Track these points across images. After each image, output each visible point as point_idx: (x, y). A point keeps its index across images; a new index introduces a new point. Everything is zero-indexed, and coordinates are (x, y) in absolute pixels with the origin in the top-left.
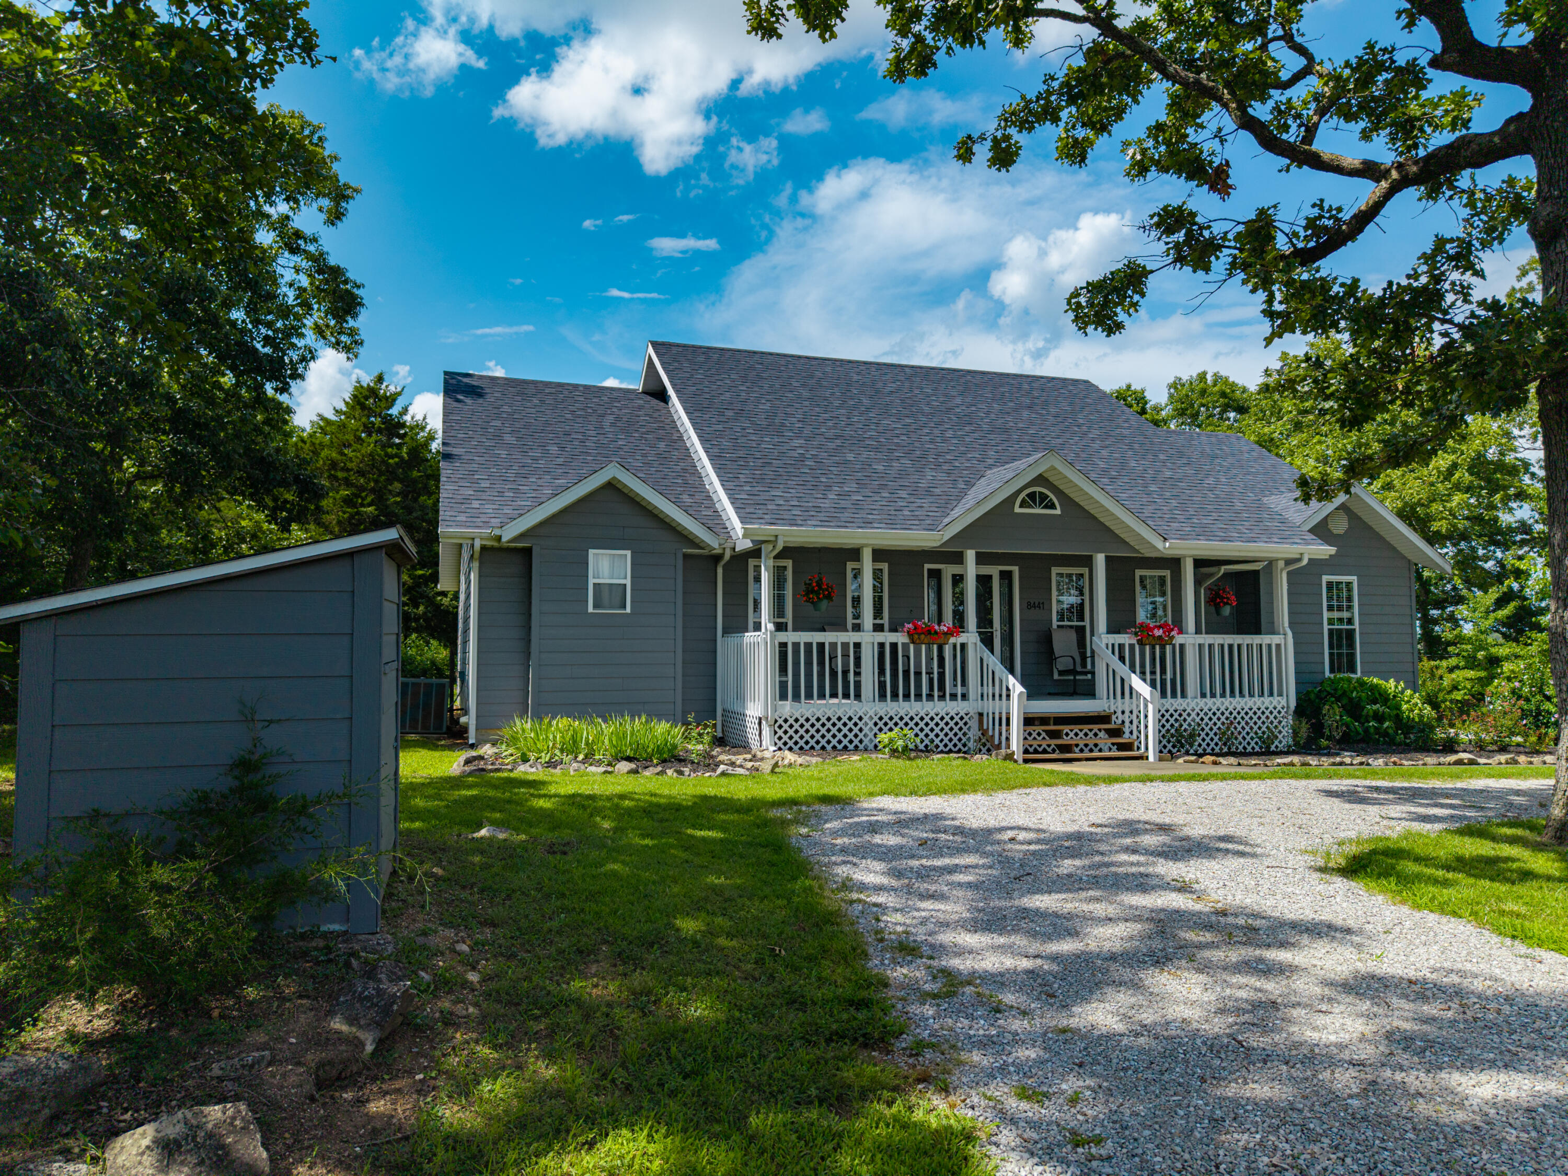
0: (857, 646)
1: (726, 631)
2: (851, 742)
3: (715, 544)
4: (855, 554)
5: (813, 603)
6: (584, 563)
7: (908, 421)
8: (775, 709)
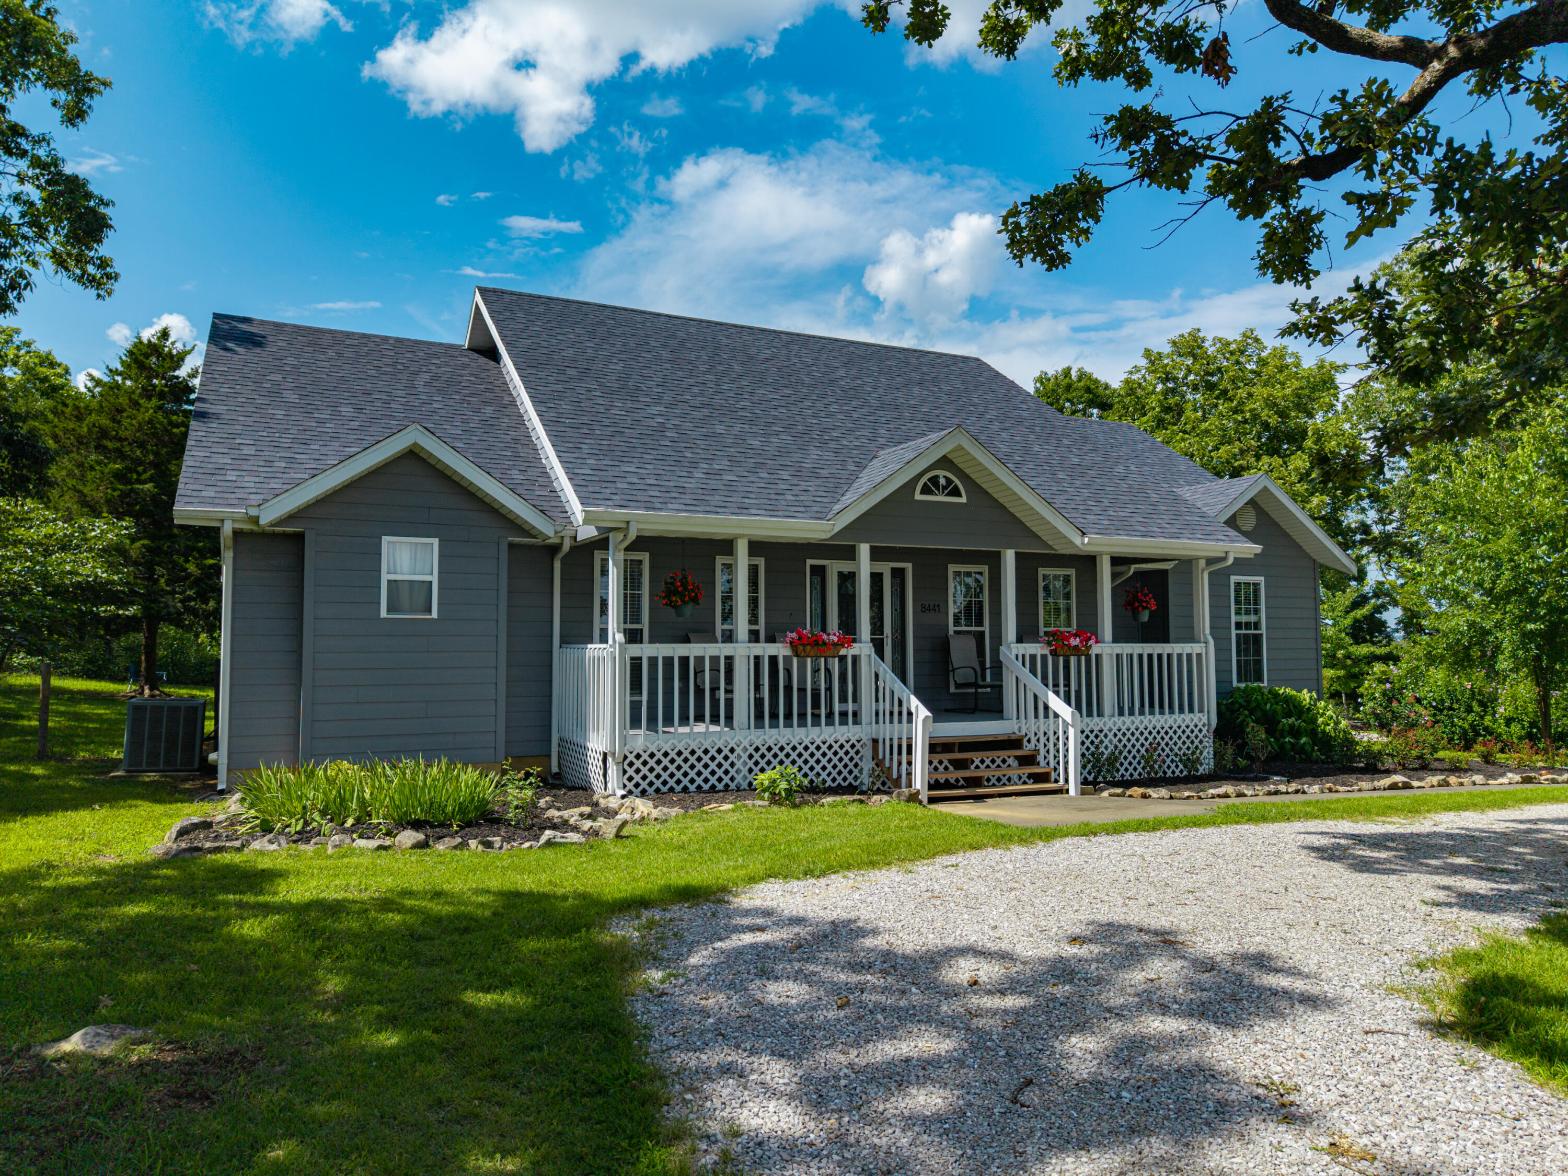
0: (729, 660)
1: (564, 641)
2: (720, 780)
3: (551, 533)
4: (727, 546)
5: (675, 607)
6: (377, 554)
7: (787, 391)
8: (624, 741)
